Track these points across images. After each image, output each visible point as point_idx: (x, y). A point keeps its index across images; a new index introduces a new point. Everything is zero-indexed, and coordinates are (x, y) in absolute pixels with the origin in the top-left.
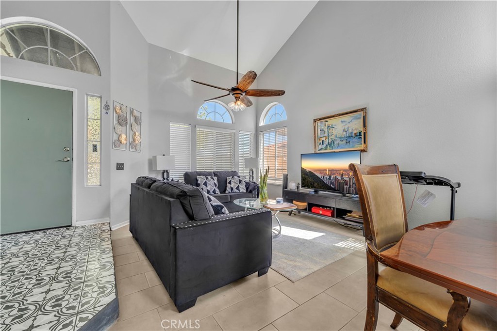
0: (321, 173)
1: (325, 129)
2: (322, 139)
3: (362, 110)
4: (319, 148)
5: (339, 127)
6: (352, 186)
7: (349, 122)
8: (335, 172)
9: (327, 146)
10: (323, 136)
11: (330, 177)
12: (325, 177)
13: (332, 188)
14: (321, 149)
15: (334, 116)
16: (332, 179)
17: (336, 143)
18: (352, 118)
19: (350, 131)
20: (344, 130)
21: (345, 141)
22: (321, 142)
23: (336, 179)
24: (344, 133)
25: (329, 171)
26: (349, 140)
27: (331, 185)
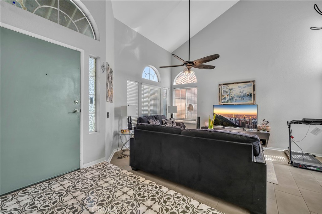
0: (229, 117)
1: (227, 90)
2: (225, 96)
3: (253, 81)
4: (223, 102)
5: (237, 90)
6: (251, 124)
7: (244, 88)
8: (239, 116)
9: (228, 100)
10: (225, 94)
11: (235, 119)
12: (232, 119)
13: (237, 125)
14: (224, 102)
15: (234, 83)
16: (236, 120)
17: (234, 99)
18: (246, 86)
19: (244, 93)
20: (240, 92)
21: (240, 98)
22: (224, 98)
23: (240, 120)
24: (240, 94)
25: (235, 115)
26: (243, 98)
27: (236, 124)
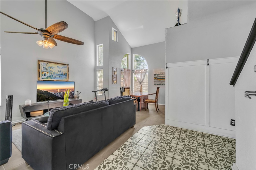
0: (54, 92)
1: (47, 68)
2: (45, 73)
3: (67, 65)
4: (42, 78)
5: (56, 69)
7: (61, 68)
8: (63, 90)
9: (48, 77)
10: (45, 71)
11: (60, 93)
12: (57, 93)
13: (61, 98)
14: (44, 78)
15: (54, 63)
17: (54, 76)
18: (63, 67)
19: (62, 72)
20: (59, 71)
21: (59, 76)
24: (59, 72)
25: (59, 90)
26: (61, 76)
